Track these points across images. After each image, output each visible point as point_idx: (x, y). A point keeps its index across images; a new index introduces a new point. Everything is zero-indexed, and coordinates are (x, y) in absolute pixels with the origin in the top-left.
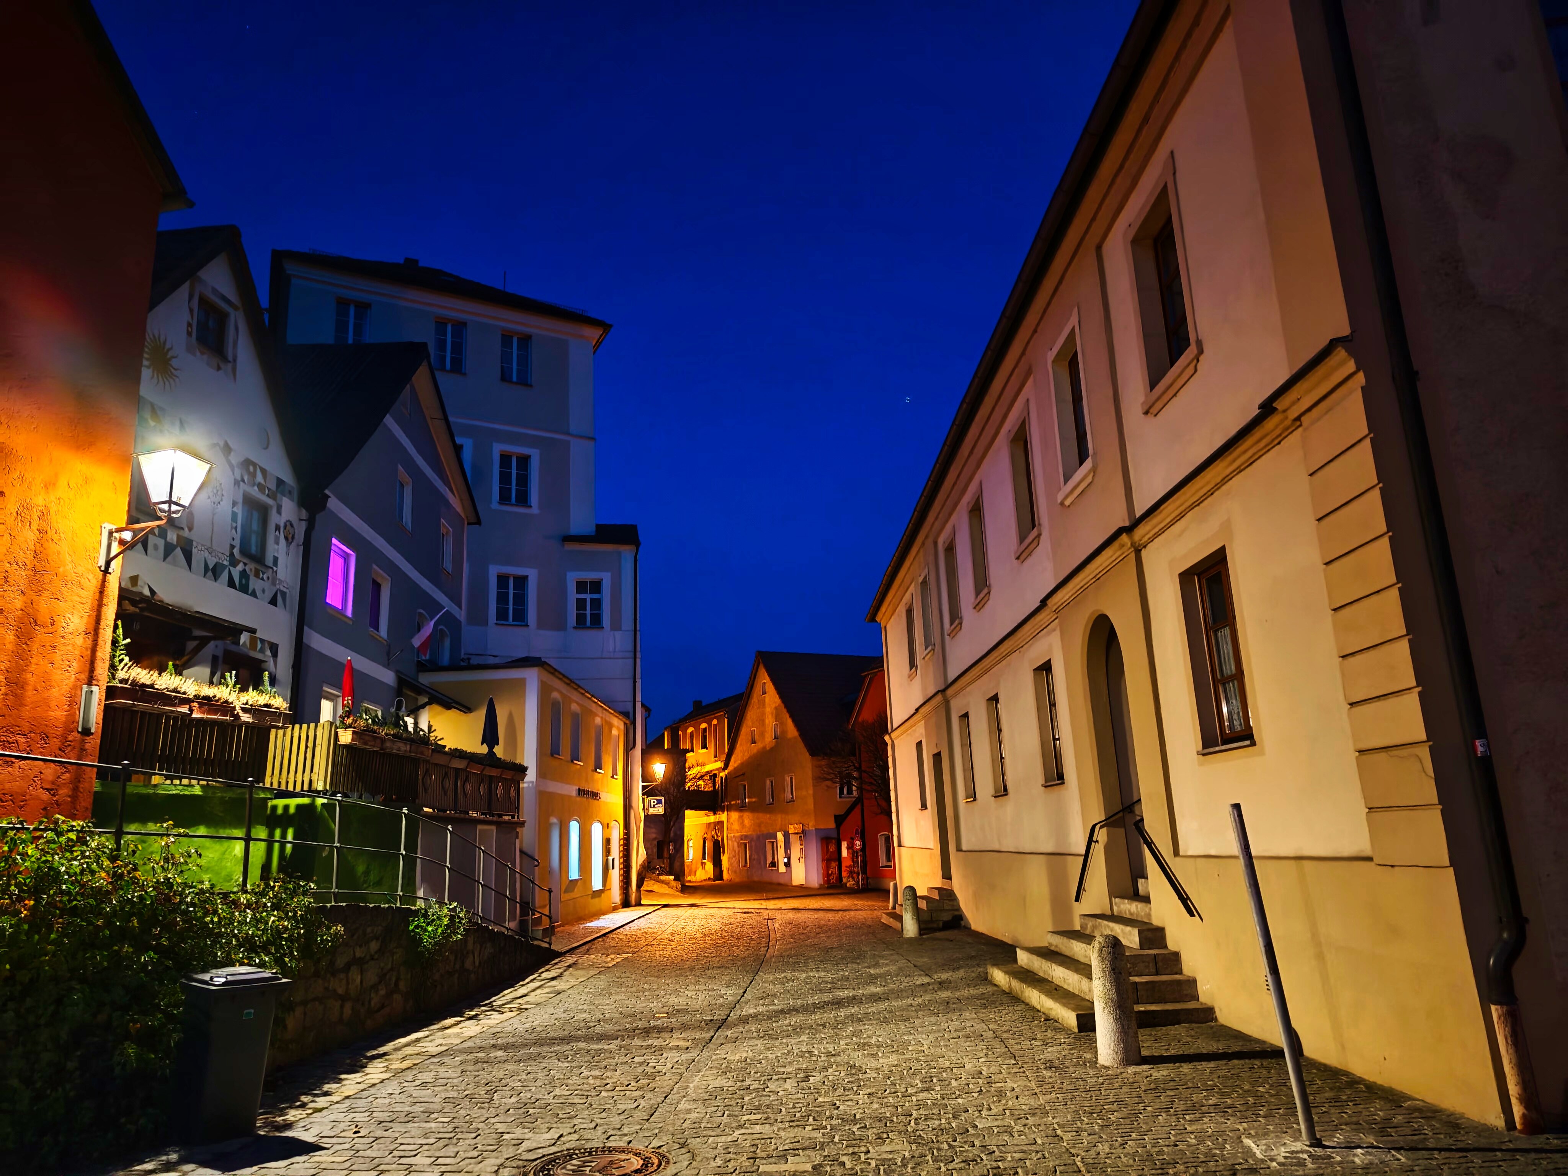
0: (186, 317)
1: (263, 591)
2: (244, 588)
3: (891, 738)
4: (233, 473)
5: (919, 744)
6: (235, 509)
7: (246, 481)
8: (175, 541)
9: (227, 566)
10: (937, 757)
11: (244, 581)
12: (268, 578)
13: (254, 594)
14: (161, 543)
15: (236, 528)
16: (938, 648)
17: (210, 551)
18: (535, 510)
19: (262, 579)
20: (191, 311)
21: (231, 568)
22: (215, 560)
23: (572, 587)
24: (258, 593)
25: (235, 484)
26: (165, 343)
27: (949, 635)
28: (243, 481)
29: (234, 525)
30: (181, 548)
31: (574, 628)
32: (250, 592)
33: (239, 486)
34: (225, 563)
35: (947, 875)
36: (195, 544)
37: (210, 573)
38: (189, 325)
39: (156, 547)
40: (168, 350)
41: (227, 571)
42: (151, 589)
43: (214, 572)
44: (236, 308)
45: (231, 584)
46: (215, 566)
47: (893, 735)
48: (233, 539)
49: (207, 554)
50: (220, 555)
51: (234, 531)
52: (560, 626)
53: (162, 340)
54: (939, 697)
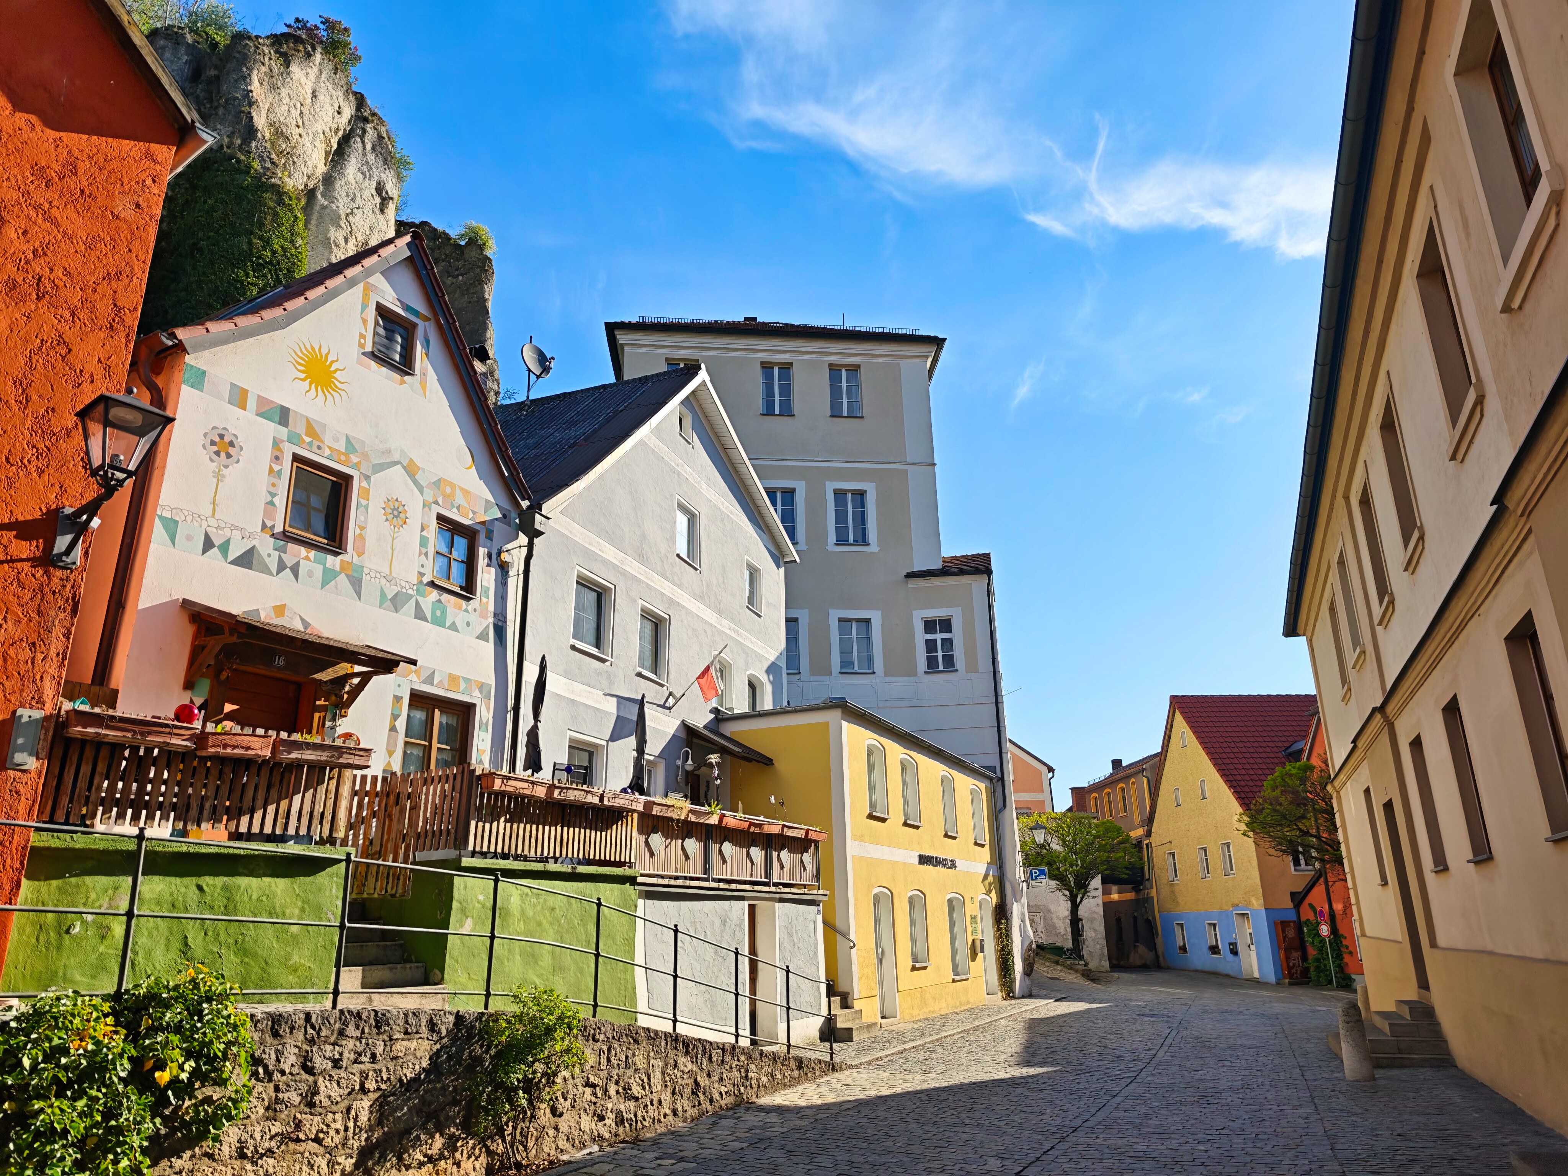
0: (358, 327)
1: (468, 624)
2: (439, 622)
3: (1334, 787)
4: (422, 493)
5: (1367, 791)
6: (424, 533)
7: (440, 502)
8: (338, 568)
9: (411, 596)
10: (1388, 806)
11: (438, 613)
12: (475, 610)
13: (454, 627)
14: (318, 570)
15: (426, 554)
16: (1370, 649)
17: (389, 579)
18: (874, 547)
19: (466, 611)
20: (365, 321)
21: (419, 598)
22: (395, 589)
23: (919, 627)
24: (460, 625)
25: (424, 506)
26: (327, 355)
27: (1380, 624)
28: (436, 503)
29: (424, 550)
30: (348, 576)
31: (926, 673)
32: (448, 624)
33: (430, 509)
34: (410, 592)
35: (1423, 984)
36: (366, 571)
37: (388, 603)
38: (362, 336)
39: (310, 574)
40: (333, 362)
41: (413, 602)
42: (302, 619)
43: (397, 602)
44: (426, 319)
45: (420, 615)
46: (396, 595)
47: (1337, 783)
48: (422, 566)
49: (383, 581)
50: (403, 583)
51: (423, 556)
52: (911, 672)
53: (324, 351)
54: (1378, 717)
